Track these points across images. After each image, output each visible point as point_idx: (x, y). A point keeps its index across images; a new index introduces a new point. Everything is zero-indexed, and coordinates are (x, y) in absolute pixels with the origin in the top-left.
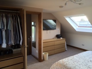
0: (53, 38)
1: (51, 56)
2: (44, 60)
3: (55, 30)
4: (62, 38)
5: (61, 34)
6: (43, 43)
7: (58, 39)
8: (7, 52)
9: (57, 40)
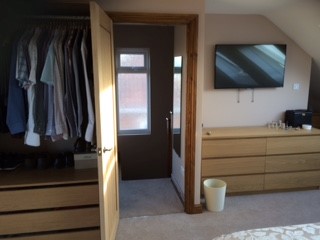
0: (267, 126)
1: (237, 198)
2: (204, 207)
3: (278, 89)
4: (309, 128)
5: (308, 110)
6: (204, 140)
7: (292, 131)
8: (57, 161)
9: (284, 132)
